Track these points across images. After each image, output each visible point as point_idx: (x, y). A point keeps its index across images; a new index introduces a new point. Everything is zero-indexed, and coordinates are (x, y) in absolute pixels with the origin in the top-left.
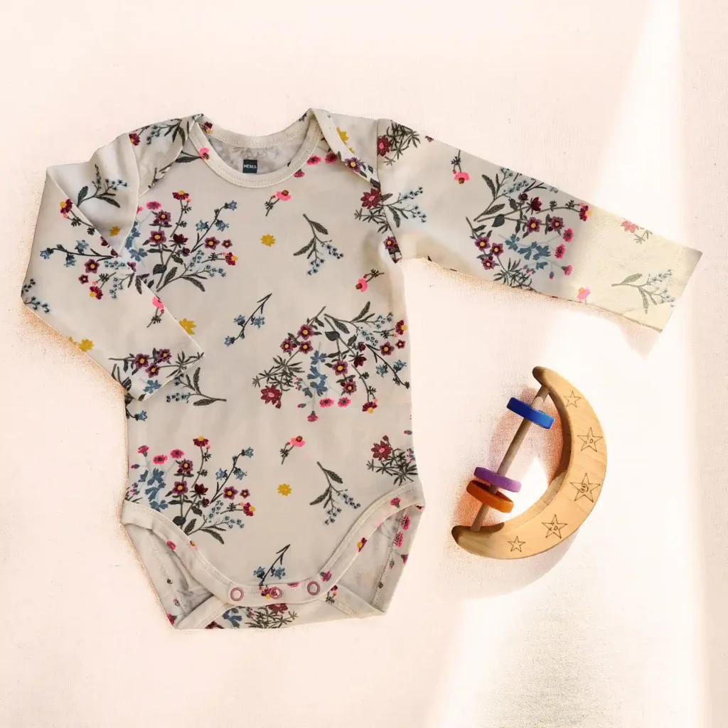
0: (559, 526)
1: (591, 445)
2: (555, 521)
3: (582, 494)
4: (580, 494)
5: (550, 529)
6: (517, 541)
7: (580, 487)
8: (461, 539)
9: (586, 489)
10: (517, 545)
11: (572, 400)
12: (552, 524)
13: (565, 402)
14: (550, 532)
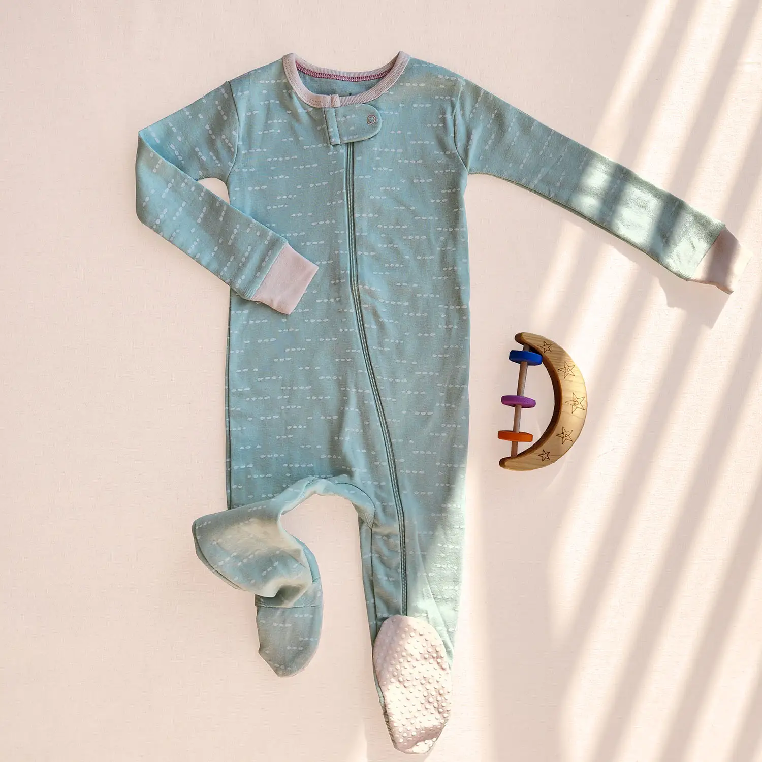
0: (568, 434)
1: (568, 373)
2: (564, 431)
3: (575, 407)
4: (574, 408)
5: (563, 438)
6: (544, 453)
7: (572, 403)
8: (506, 463)
9: (577, 403)
10: (545, 456)
11: (546, 348)
12: (563, 433)
13: (542, 350)
14: (564, 440)
